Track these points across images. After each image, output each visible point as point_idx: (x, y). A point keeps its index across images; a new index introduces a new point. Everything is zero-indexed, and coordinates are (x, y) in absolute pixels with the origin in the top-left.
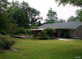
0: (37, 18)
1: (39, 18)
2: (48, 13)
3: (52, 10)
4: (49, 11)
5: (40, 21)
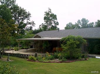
1: (30, 23)
2: (45, 16)
3: (51, 12)
4: (45, 13)
5: (31, 28)
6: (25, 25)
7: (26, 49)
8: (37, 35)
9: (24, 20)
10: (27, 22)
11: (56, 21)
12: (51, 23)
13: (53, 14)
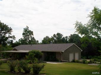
0: (8, 37)
1: (11, 37)
2: (24, 32)
3: (28, 29)
4: (24, 29)
5: (12, 41)
6: (7, 38)
7: (6, 58)
8: (15, 49)
9: (6, 35)
10: (9, 36)
11: (32, 36)
12: (29, 38)
13: (30, 31)
